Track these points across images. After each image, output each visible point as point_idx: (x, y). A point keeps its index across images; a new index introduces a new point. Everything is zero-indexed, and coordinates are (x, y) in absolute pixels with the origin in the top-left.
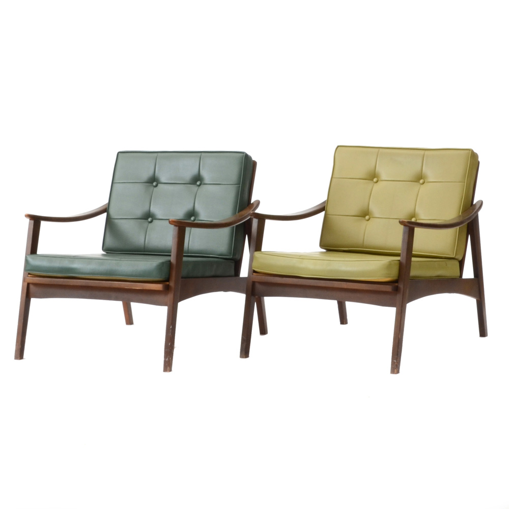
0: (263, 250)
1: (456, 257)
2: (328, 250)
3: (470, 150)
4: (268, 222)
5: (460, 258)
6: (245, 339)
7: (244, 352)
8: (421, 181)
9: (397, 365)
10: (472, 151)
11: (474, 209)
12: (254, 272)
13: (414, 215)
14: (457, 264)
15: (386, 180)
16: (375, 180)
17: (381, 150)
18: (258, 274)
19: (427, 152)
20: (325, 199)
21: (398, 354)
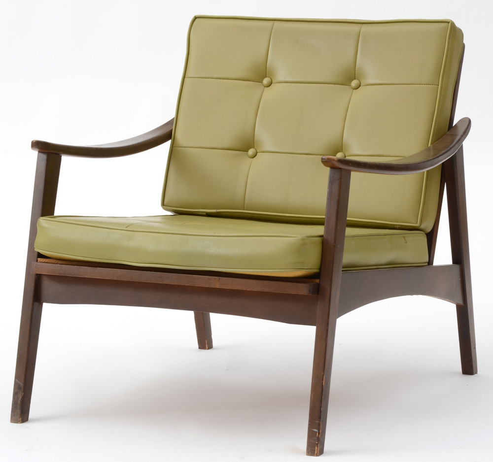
0: (56, 214)
1: (422, 227)
2: (179, 213)
3: (449, 23)
4: (66, 160)
5: (429, 229)
6: (22, 384)
7: (19, 411)
8: (354, 83)
9: (318, 439)
10: (453, 25)
11: (456, 135)
12: (40, 255)
13: (339, 148)
14: (424, 240)
15: (287, 82)
16: (266, 81)
17: (276, 23)
18: (47, 260)
19: (364, 28)
20: (173, 115)
21: (320, 418)
